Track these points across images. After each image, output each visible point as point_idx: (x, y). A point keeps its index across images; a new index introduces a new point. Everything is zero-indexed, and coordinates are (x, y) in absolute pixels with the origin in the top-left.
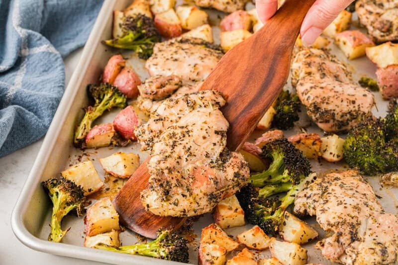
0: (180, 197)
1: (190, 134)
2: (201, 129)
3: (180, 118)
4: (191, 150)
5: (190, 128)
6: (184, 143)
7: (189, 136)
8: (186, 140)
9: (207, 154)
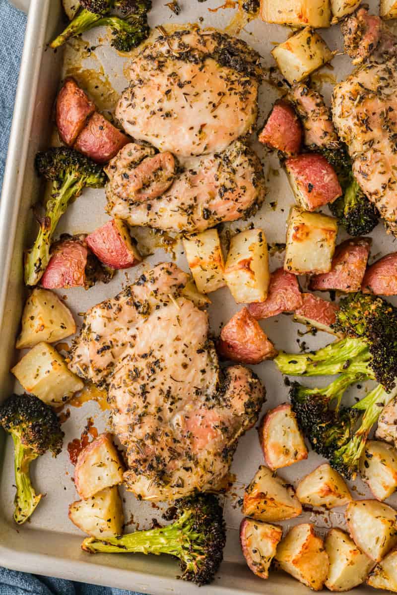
0: (182, 473)
1: (162, 365)
2: (176, 352)
3: (134, 337)
4: (173, 393)
5: (158, 355)
6: (157, 383)
7: (162, 370)
8: (160, 377)
9: (197, 391)
